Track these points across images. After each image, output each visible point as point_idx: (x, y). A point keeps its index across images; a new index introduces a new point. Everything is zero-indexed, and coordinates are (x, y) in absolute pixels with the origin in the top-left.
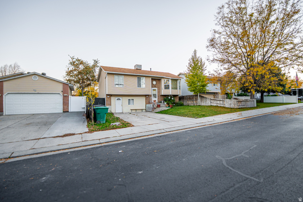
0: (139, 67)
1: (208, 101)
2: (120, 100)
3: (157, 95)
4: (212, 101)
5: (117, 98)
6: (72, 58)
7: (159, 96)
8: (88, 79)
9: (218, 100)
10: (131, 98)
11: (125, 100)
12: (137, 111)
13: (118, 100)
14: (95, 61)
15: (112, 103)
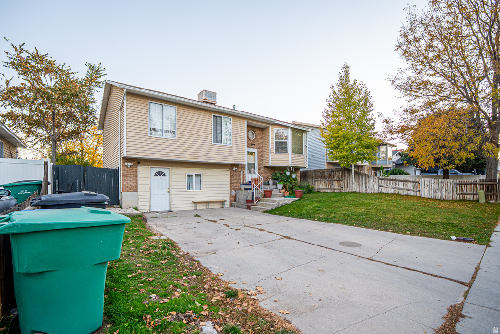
0: (211, 97)
1: (373, 183)
2: (164, 175)
3: (256, 165)
4: (382, 183)
5: (155, 170)
6: (18, 47)
7: (262, 169)
8: (70, 116)
9: (399, 181)
10: (194, 171)
11: (179, 175)
12: (211, 206)
13: (158, 177)
14: (92, 68)
15: (139, 183)
